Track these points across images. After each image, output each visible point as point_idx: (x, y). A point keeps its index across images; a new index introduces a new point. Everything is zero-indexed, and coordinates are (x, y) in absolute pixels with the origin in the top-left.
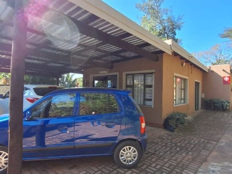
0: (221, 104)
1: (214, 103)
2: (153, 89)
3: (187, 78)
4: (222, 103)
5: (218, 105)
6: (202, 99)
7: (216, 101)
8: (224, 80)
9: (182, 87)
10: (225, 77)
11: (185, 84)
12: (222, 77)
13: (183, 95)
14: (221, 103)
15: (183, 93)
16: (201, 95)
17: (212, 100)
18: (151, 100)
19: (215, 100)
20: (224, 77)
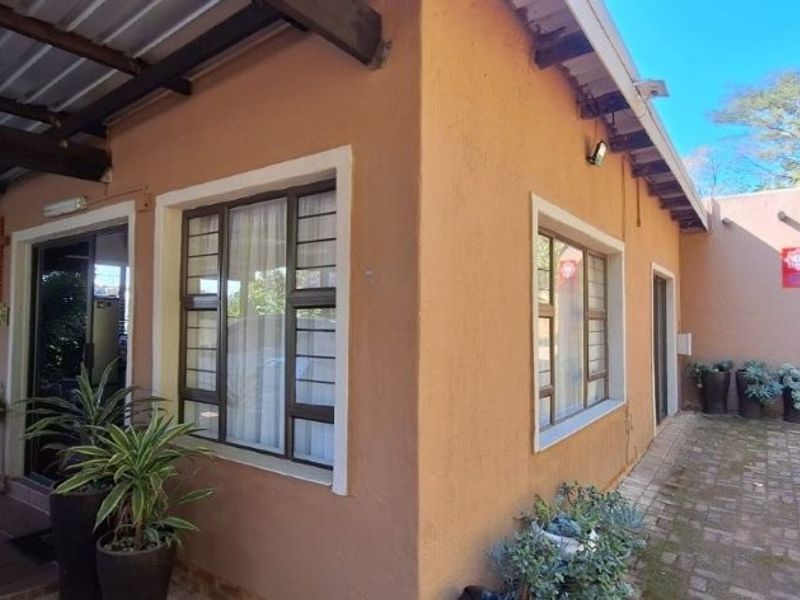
0: (778, 387)
1: (743, 382)
2: (341, 317)
3: (617, 244)
4: (781, 382)
5: (764, 391)
6: (682, 359)
7: (752, 371)
8: (785, 266)
9: (593, 303)
10: (793, 249)
11: (605, 285)
12: (776, 251)
13: (594, 352)
14: (781, 380)
15: (594, 338)
16: (679, 344)
17: (731, 365)
18: (325, 415)
19: (748, 364)
20: (786, 252)
